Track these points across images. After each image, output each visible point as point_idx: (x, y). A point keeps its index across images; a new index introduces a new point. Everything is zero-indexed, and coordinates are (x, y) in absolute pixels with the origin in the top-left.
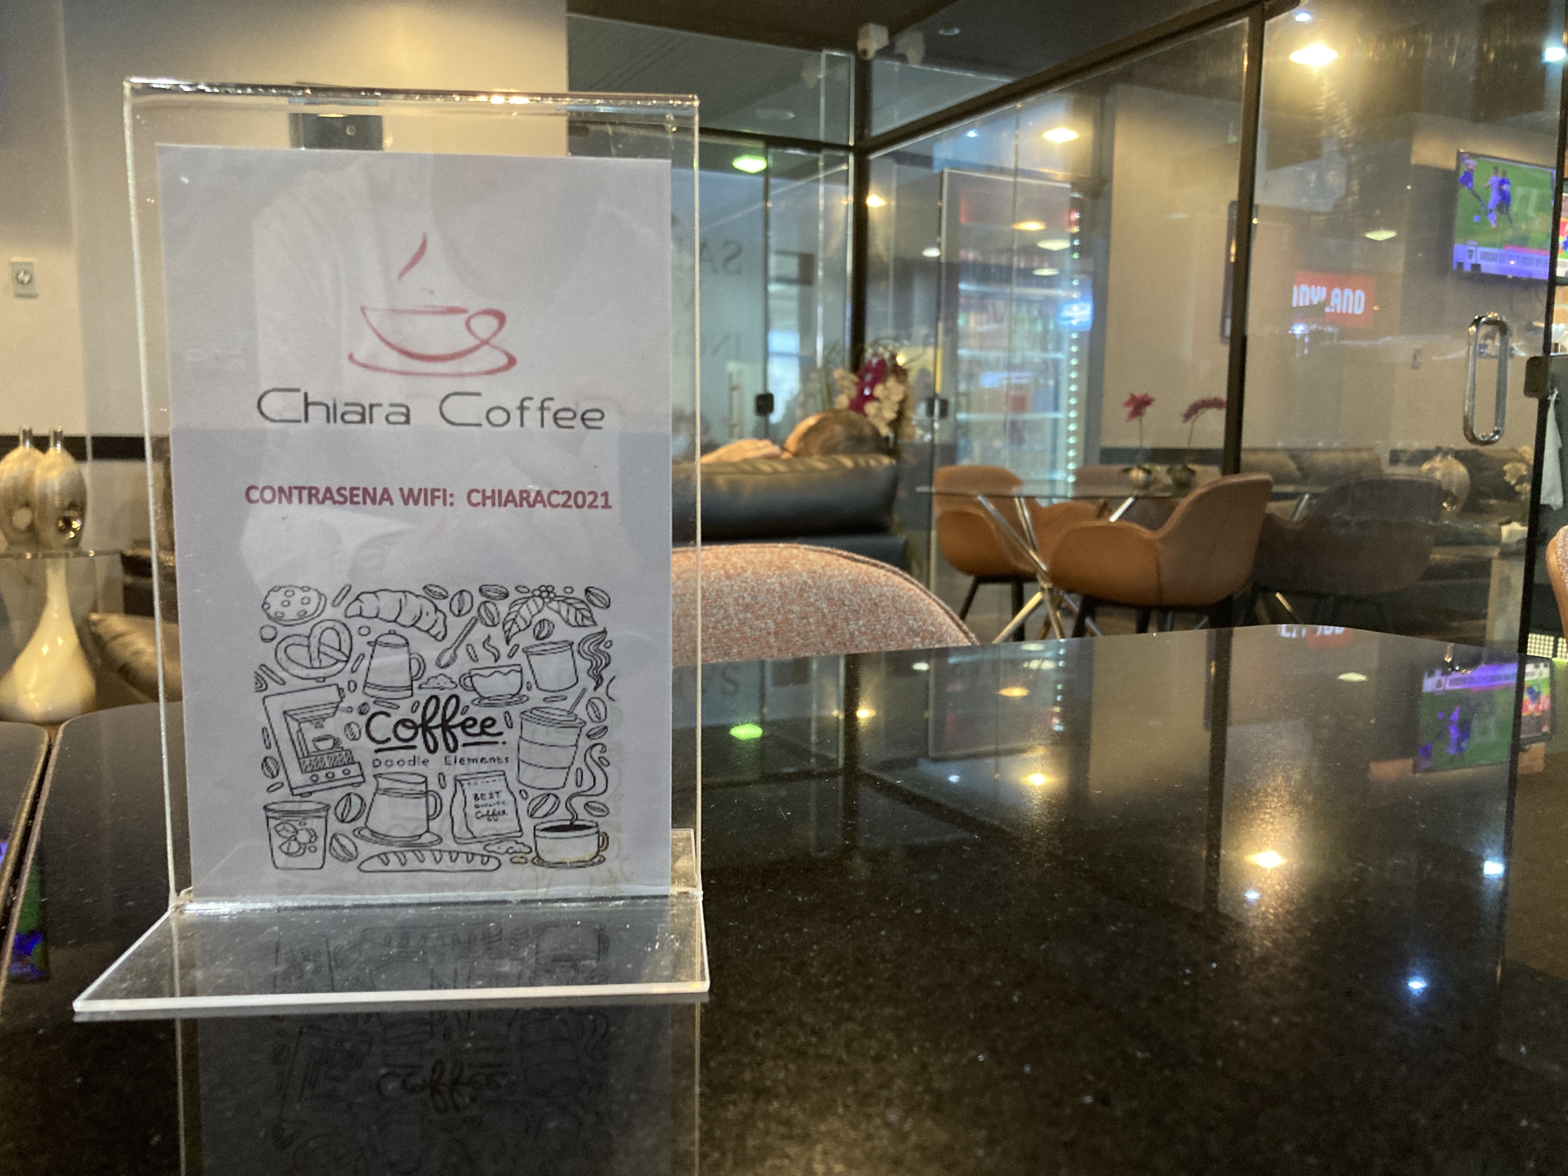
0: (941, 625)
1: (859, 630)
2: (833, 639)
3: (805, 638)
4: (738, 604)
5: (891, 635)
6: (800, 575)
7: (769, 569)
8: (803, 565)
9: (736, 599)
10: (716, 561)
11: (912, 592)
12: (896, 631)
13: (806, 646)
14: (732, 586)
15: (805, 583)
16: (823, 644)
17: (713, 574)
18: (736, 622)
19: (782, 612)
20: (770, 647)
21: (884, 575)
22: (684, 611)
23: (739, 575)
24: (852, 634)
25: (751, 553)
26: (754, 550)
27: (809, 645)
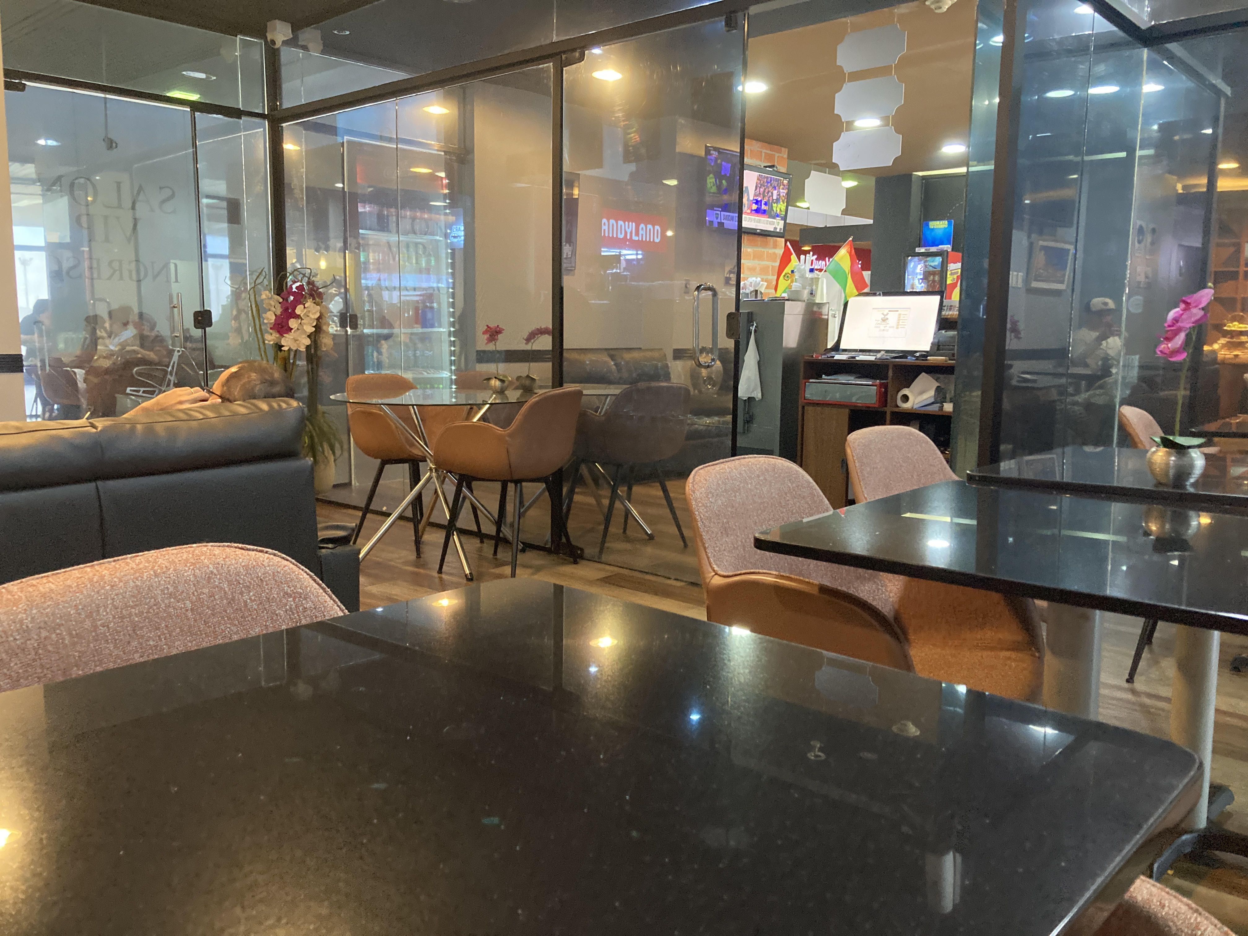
0: (306, 587)
1: (250, 599)
2: (232, 608)
3: (213, 610)
4: (164, 594)
5: (272, 599)
6: (208, 567)
7: (186, 566)
8: (210, 559)
9: (162, 591)
10: (147, 565)
11: (287, 568)
12: (276, 596)
13: (213, 615)
14: (159, 582)
15: (212, 572)
16: (226, 611)
17: (145, 574)
18: (163, 605)
19: (196, 594)
20: (188, 619)
21: (268, 558)
22: (126, 604)
23: (164, 573)
24: (245, 602)
25: (173, 554)
26: (175, 551)
27: (216, 613)
